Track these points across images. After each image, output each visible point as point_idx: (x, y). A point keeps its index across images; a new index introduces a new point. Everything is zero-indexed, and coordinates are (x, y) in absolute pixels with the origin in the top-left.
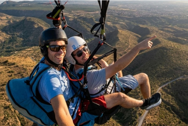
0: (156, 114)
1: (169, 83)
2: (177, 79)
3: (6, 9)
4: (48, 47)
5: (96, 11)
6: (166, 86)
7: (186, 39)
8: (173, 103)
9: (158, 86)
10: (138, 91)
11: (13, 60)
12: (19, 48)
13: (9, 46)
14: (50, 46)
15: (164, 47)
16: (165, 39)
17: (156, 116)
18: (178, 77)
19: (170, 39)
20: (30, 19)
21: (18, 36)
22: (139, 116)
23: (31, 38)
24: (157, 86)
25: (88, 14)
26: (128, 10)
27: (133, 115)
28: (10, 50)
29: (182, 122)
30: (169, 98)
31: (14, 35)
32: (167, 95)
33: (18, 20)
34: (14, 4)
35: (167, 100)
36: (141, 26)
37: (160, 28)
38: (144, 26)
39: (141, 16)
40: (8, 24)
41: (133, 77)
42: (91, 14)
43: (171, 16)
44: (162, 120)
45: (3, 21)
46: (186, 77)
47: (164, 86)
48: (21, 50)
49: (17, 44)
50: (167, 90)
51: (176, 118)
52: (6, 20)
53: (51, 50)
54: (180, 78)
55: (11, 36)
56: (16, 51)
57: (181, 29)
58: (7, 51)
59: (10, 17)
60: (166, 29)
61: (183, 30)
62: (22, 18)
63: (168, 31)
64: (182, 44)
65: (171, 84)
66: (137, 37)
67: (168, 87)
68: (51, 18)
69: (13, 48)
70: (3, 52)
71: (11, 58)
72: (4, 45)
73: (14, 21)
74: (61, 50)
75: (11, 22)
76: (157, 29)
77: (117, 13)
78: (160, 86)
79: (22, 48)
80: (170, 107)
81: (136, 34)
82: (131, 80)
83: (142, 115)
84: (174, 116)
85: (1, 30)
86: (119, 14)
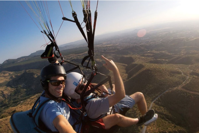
0: (154, 125)
1: (159, 97)
2: (164, 93)
3: (8, 67)
4: (48, 81)
5: (85, 52)
6: (157, 100)
7: (163, 59)
8: (166, 112)
9: (151, 102)
10: (135, 109)
11: (20, 109)
12: (24, 98)
13: (15, 97)
14: (51, 81)
15: (148, 69)
16: (147, 63)
17: (154, 126)
18: (165, 91)
19: (151, 62)
20: (29, 71)
21: (21, 88)
22: (141, 129)
23: (33, 87)
24: (149, 101)
25: (79, 56)
26: (112, 45)
27: (136, 130)
28: (16, 101)
29: (176, 126)
30: (162, 109)
31: (18, 87)
32: (160, 107)
33: (19, 75)
34: (13, 61)
35: (160, 111)
36: (125, 56)
37: (141, 55)
38: (128, 56)
39: (124, 48)
40: (11, 80)
41: (129, 97)
42: (81, 55)
43: (148, 43)
44: (160, 128)
45: (7, 78)
46: (171, 89)
47: (155, 100)
48: (26, 99)
49: (22, 95)
50: (158, 103)
51: (171, 124)
52: (9, 76)
53: (52, 84)
54: (167, 91)
55: (15, 89)
56: (22, 100)
57: (158, 52)
58: (14, 103)
59: (11, 73)
60: (146, 55)
61: (160, 52)
62: (23, 72)
63: (148, 56)
64: (162, 64)
65: (160, 98)
66: (124, 66)
67: (159, 101)
68: (46, 57)
69: (18, 99)
70: (10, 104)
71: (18, 107)
72: (10, 98)
73: (15, 76)
74: (61, 85)
75: (14, 77)
76: (139, 56)
77: (103, 50)
78: (152, 101)
79: (27, 97)
80: (164, 116)
81: (123, 64)
82: (128, 99)
83: (143, 128)
84: (169, 122)
85: (6, 85)
86: (105, 50)
